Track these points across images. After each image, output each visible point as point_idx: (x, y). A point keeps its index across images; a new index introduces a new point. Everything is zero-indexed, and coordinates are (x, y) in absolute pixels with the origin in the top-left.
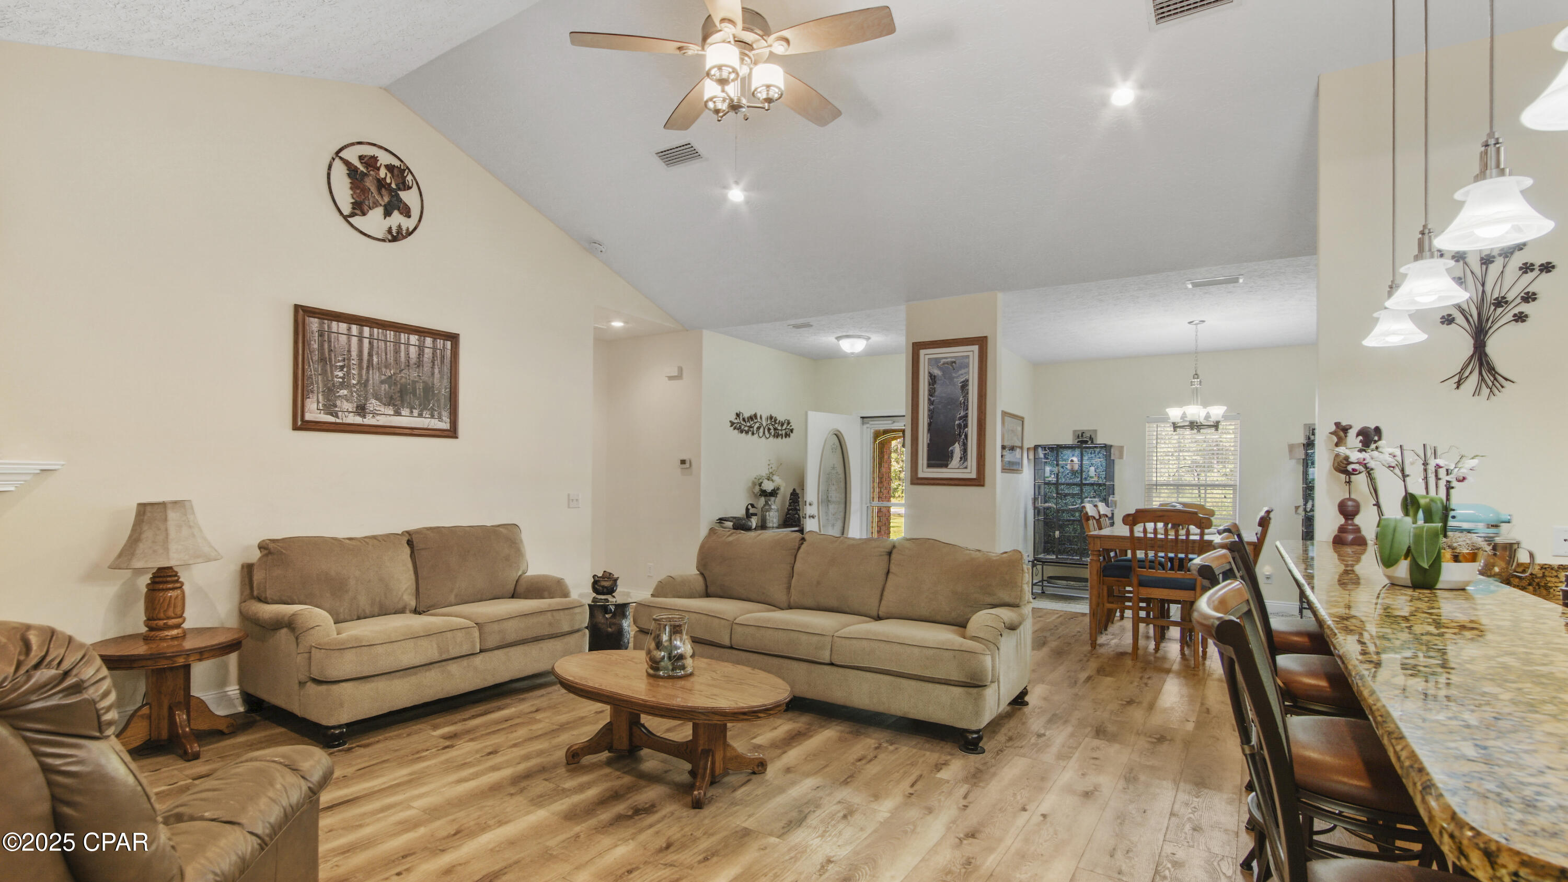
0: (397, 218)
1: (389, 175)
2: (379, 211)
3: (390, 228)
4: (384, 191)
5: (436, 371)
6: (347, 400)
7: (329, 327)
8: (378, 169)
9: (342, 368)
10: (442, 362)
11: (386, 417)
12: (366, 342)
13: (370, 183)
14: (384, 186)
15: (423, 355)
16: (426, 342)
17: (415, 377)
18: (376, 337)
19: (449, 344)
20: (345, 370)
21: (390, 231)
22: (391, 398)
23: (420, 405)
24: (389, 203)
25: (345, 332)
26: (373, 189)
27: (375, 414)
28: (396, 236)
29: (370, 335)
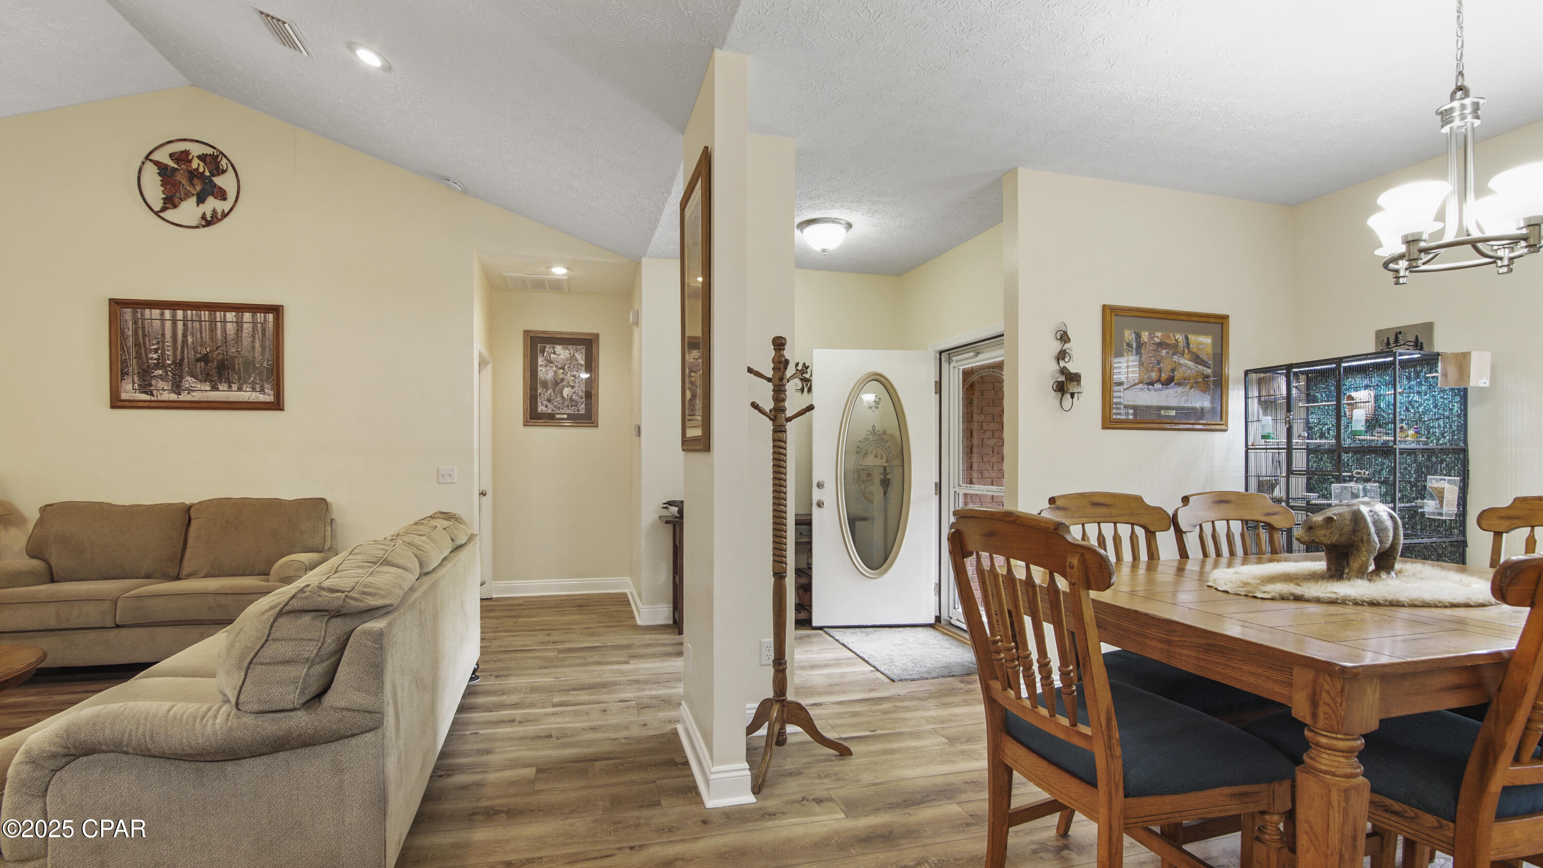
0: (212, 204)
1: (202, 164)
2: (193, 200)
3: (204, 214)
4: (196, 181)
5: (257, 344)
6: (162, 380)
7: (142, 315)
8: (190, 161)
9: (156, 351)
10: (264, 335)
11: (202, 391)
12: (180, 325)
13: (181, 178)
14: (196, 176)
15: (242, 331)
16: (245, 318)
17: (233, 352)
18: (189, 318)
19: (271, 317)
20: (160, 351)
21: (204, 217)
22: (208, 375)
23: (239, 379)
24: (201, 191)
25: (158, 317)
26: (185, 182)
27: (190, 391)
28: (209, 221)
29: (184, 317)
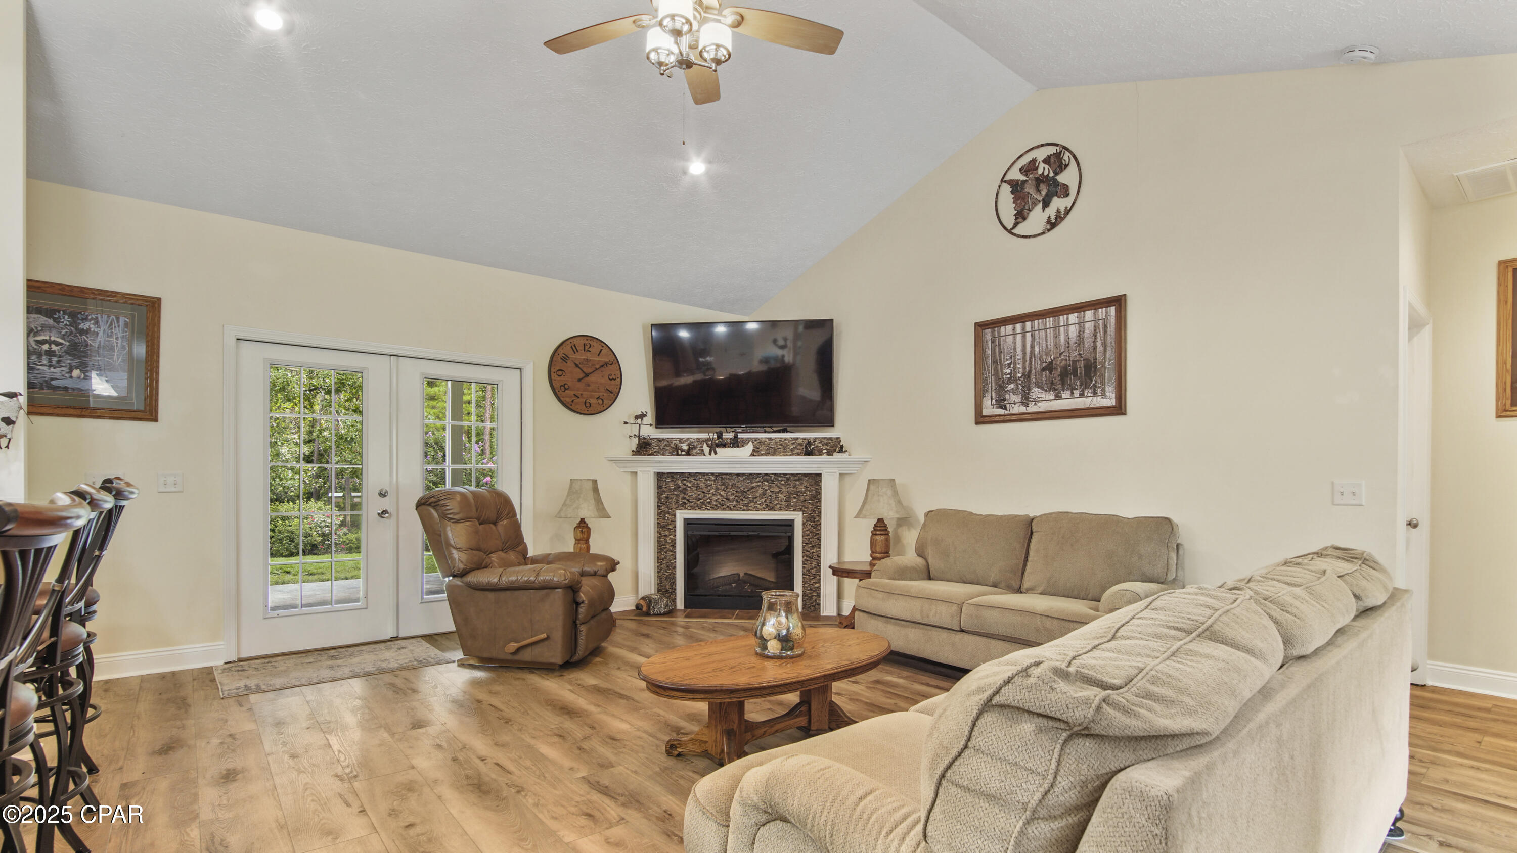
0: (1058, 203)
1: (1047, 166)
2: (1040, 205)
3: (1049, 217)
4: (1042, 186)
5: (1099, 344)
6: (1014, 393)
7: (999, 333)
8: (1037, 168)
9: (1009, 365)
10: (1105, 332)
11: (1046, 401)
12: (1029, 335)
13: (1030, 189)
14: (1042, 182)
15: (1083, 332)
16: (1086, 317)
17: (1076, 356)
18: (1036, 328)
19: (1112, 310)
20: (1012, 366)
21: (1049, 221)
22: (1052, 383)
23: (1081, 385)
24: (1047, 195)
25: (1011, 333)
26: (1032, 191)
27: (1036, 401)
28: (1052, 225)
29: (1032, 328)
